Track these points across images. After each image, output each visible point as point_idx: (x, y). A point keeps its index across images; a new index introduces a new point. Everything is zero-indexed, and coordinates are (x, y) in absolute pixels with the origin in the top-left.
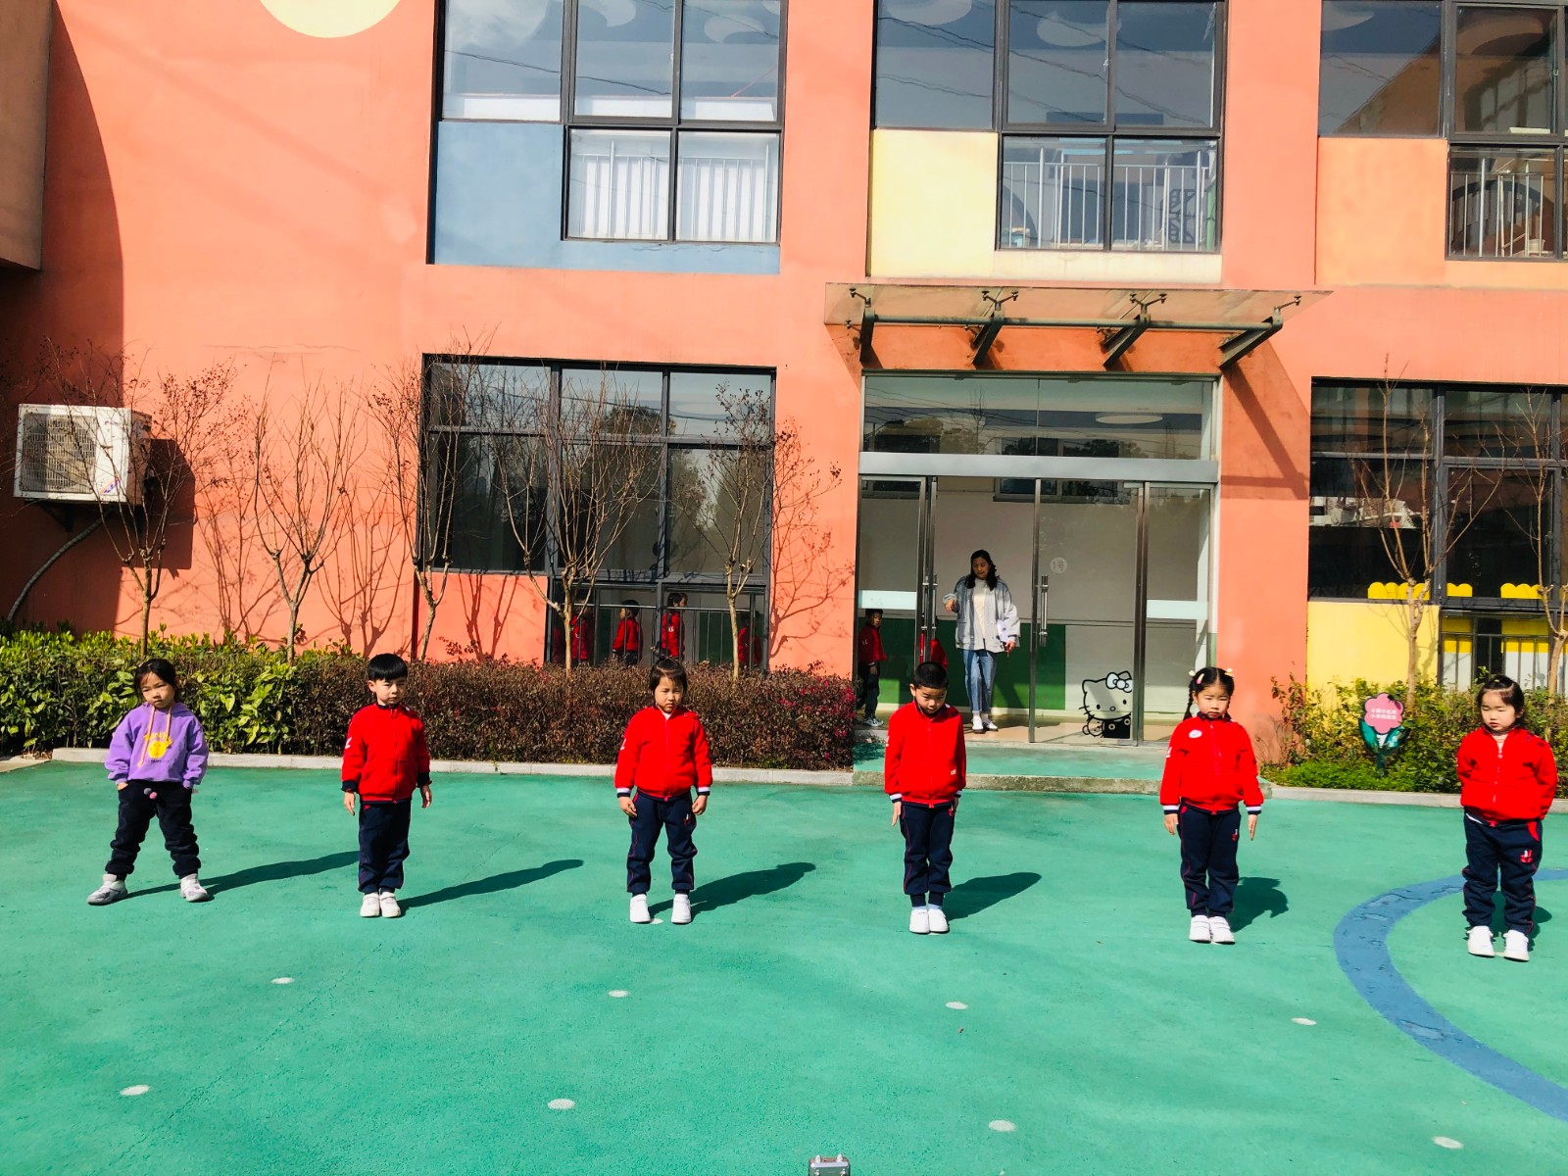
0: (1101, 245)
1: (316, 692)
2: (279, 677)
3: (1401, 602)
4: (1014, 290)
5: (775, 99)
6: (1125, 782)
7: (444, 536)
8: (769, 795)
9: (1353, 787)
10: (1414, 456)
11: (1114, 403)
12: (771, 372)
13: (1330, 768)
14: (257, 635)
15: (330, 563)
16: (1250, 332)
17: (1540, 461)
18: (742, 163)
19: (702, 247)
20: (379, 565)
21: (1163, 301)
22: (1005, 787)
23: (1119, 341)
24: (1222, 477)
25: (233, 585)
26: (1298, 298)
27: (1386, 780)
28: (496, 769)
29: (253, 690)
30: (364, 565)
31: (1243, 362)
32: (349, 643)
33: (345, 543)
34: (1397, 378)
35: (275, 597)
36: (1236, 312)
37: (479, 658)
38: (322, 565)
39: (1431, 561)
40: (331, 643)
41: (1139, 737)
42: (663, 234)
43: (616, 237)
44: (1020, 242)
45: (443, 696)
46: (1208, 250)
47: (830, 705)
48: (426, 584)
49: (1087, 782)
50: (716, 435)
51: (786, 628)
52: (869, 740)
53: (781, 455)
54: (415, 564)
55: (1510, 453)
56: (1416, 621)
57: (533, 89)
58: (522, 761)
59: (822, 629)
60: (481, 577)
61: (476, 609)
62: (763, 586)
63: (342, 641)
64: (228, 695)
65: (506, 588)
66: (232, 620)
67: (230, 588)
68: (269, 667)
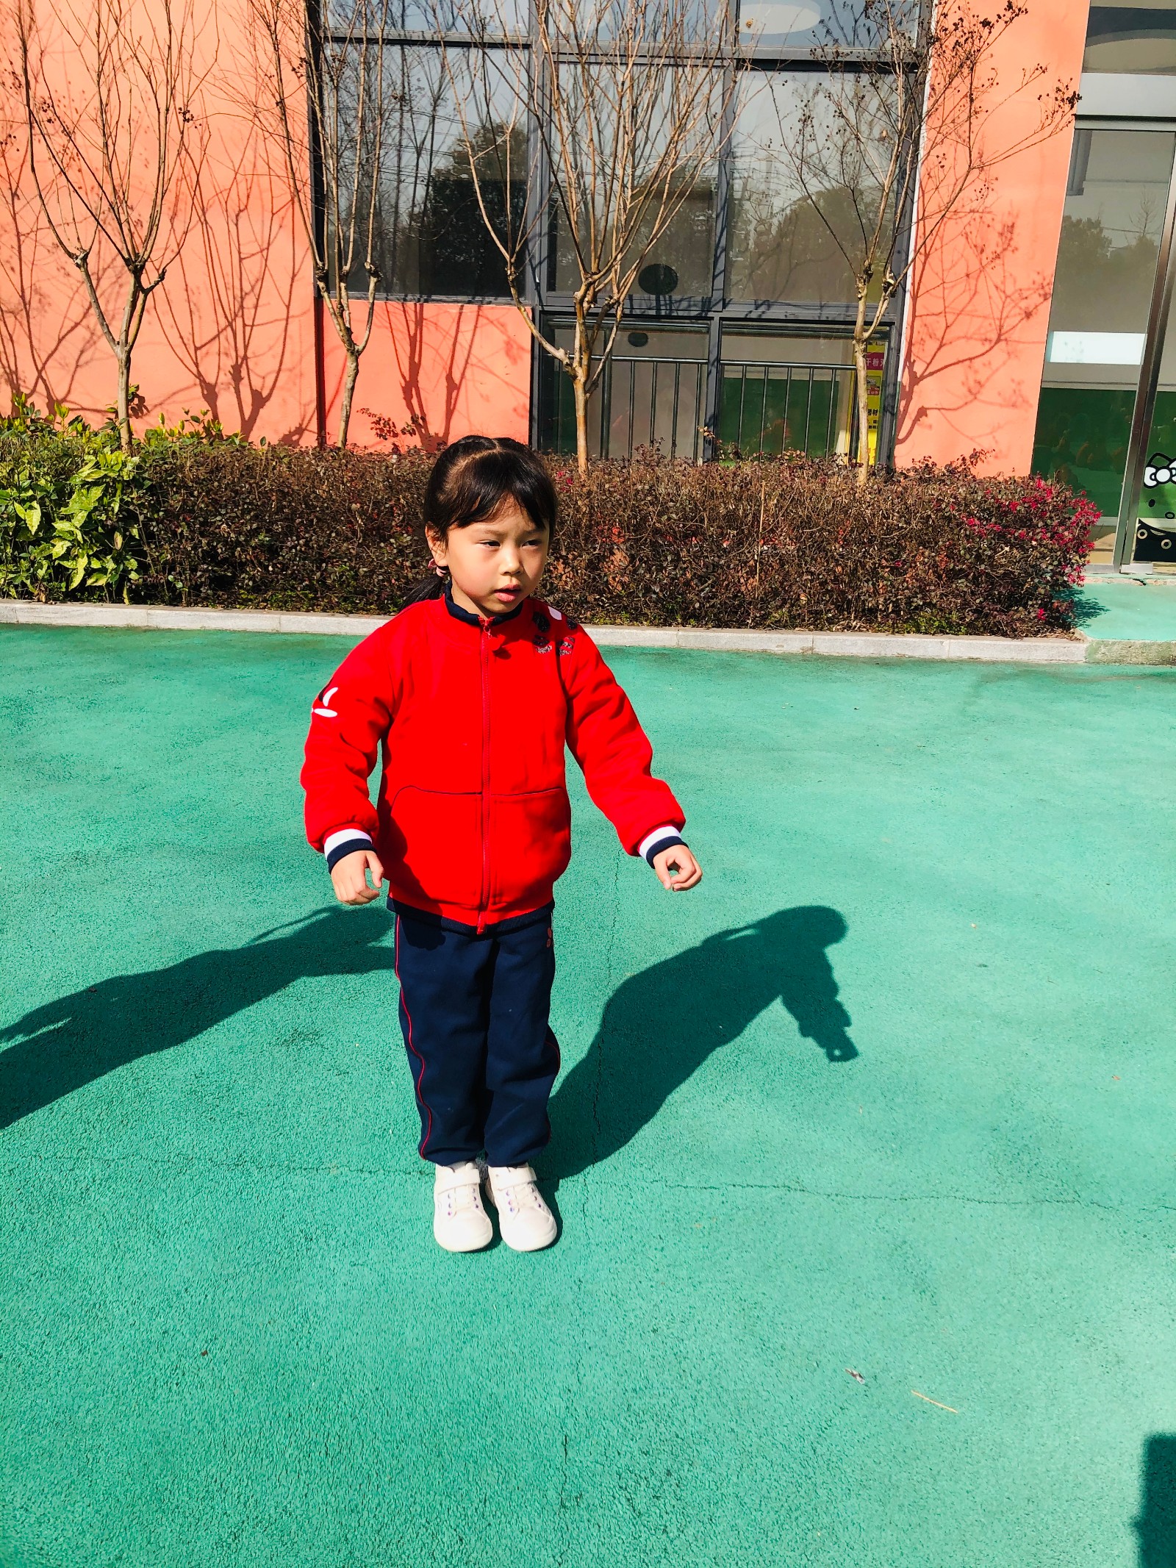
1: (175, 501)
2: (112, 475)
14: (65, 400)
20: (254, 282)
29: (70, 497)
30: (229, 280)
32: (216, 417)
33: (196, 236)
37: (425, 444)
38: (162, 277)
40: (189, 417)
48: (342, 316)
51: (926, 394)
54: (317, 279)
59: (986, 394)
60: (422, 306)
61: (416, 360)
62: (890, 324)
63: (205, 414)
64: (28, 504)
65: (462, 327)
66: (21, 374)
67: (10, 320)
68: (92, 457)
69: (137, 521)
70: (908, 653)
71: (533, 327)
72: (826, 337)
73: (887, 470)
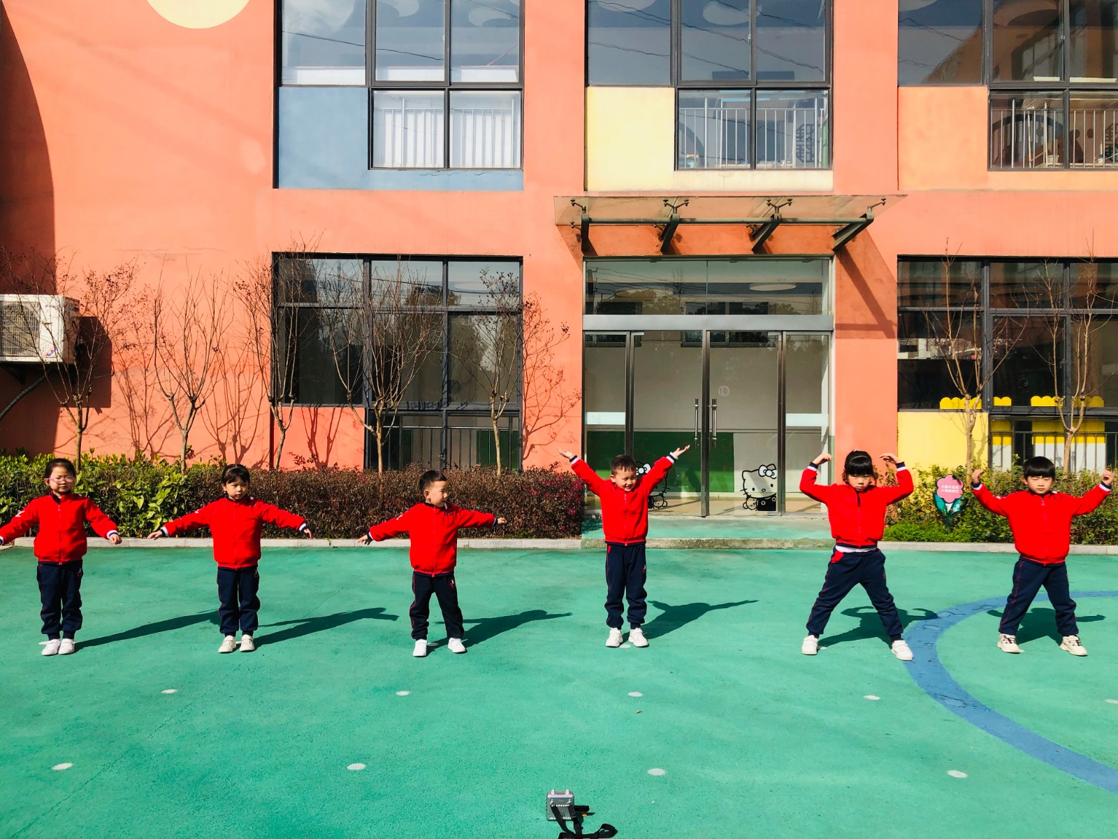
0: (749, 166)
1: (201, 493)
2: (175, 483)
3: (962, 411)
4: (686, 199)
5: (518, 66)
6: (771, 541)
7: (290, 380)
8: (522, 557)
9: (929, 540)
10: (967, 309)
11: (762, 277)
12: (519, 259)
13: (914, 527)
14: (158, 452)
15: (210, 402)
16: (852, 224)
17: (1054, 310)
18: (497, 112)
19: (468, 173)
20: (244, 401)
21: (790, 204)
22: (687, 547)
23: (762, 232)
24: (836, 324)
25: (140, 417)
26: (884, 200)
27: (951, 535)
28: (330, 544)
29: (157, 492)
30: (234, 400)
31: (849, 245)
32: (224, 458)
33: (220, 386)
34: (954, 254)
35: (171, 424)
36: (842, 211)
37: (317, 466)
38: (203, 403)
39: (981, 382)
40: (212, 458)
41: (782, 509)
42: (440, 163)
43: (408, 166)
44: (692, 164)
45: (292, 493)
46: (824, 167)
47: (565, 492)
48: (278, 415)
49: (744, 542)
50: (480, 305)
51: (533, 439)
52: (594, 517)
53: (528, 318)
54: (270, 401)
55: (1032, 305)
56: (972, 424)
57: (347, 62)
58: (348, 538)
59: (558, 438)
60: (317, 409)
61: (314, 431)
62: (518, 411)
63: (220, 457)
64: (139, 496)
65: (335, 417)
66: (140, 442)
67: (139, 420)
68: (168, 476)
69: (184, 502)
70: (508, 546)
71: (365, 419)
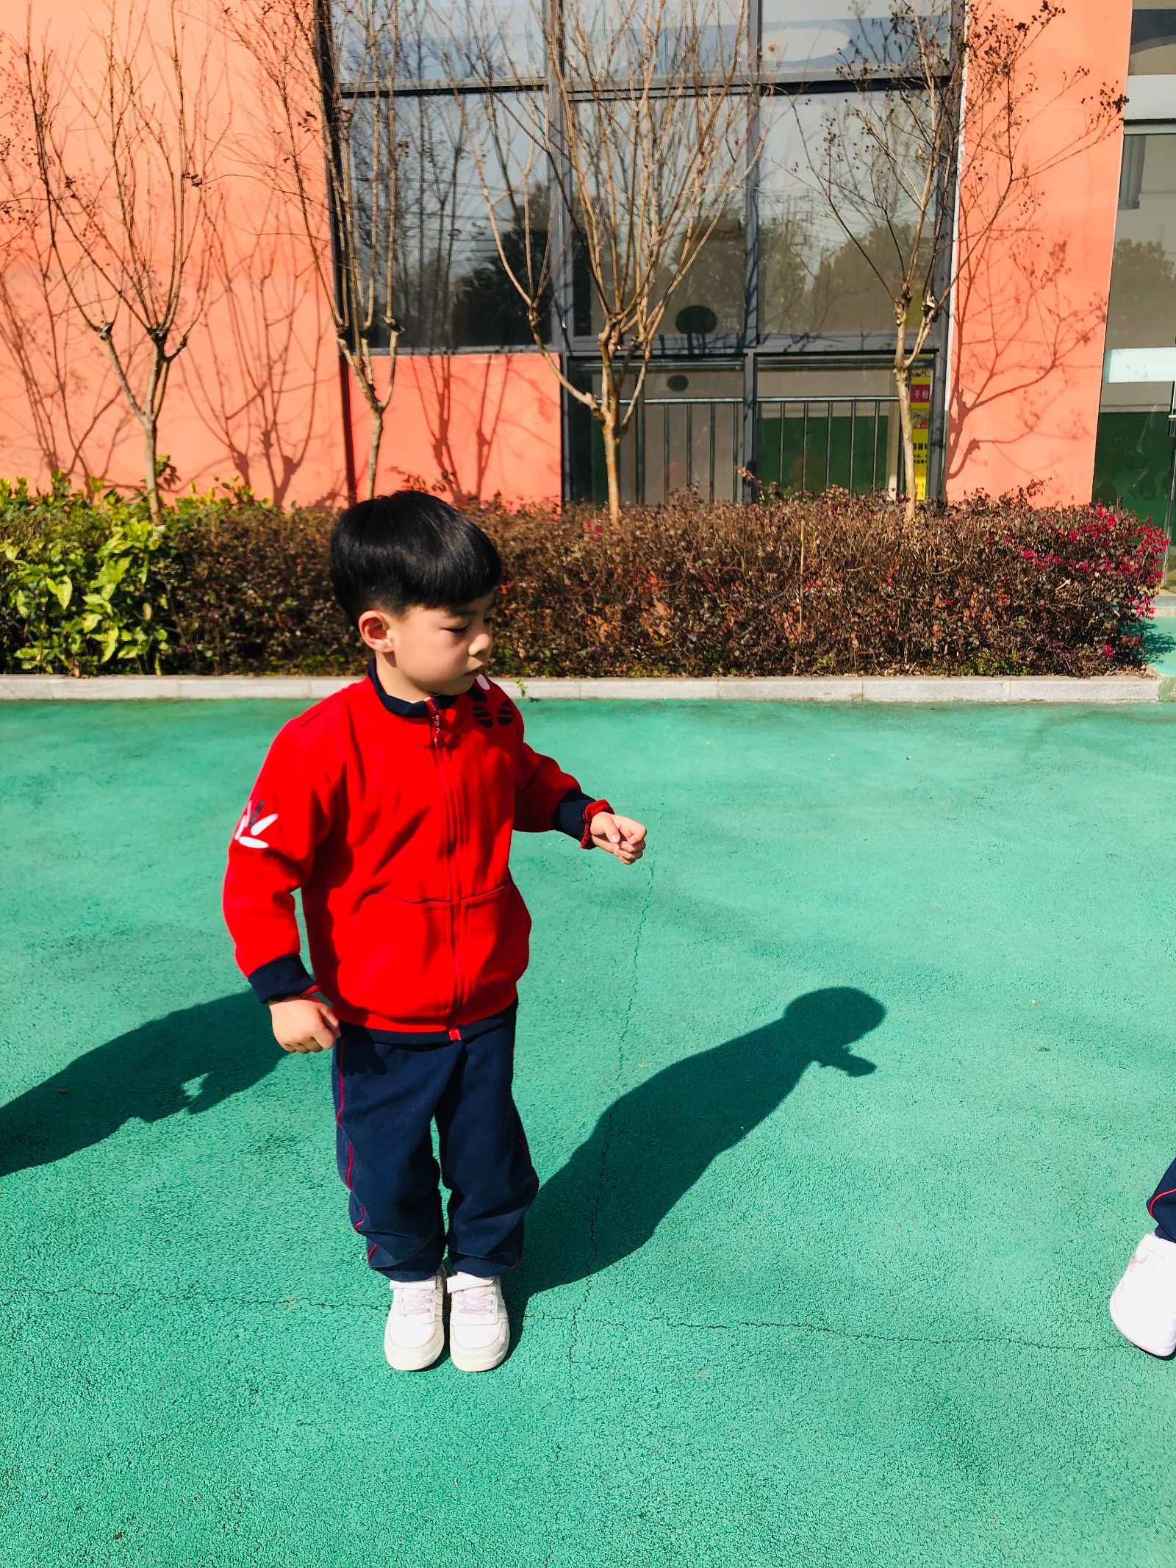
1: (202, 569)
2: (138, 545)
14: (102, 478)
15: (197, 345)
20: (281, 348)
25: (52, 396)
28: (523, 692)
29: (99, 568)
32: (247, 483)
35: (122, 414)
38: (184, 344)
40: (219, 484)
48: (363, 372)
51: (975, 426)
54: (341, 336)
60: (448, 360)
61: (445, 417)
62: (934, 351)
63: (236, 481)
64: (59, 579)
65: (491, 380)
66: (59, 454)
68: (120, 529)
69: (164, 591)
70: (966, 697)
71: (560, 376)
72: (867, 368)
73: (938, 505)
